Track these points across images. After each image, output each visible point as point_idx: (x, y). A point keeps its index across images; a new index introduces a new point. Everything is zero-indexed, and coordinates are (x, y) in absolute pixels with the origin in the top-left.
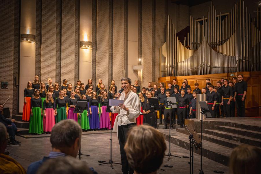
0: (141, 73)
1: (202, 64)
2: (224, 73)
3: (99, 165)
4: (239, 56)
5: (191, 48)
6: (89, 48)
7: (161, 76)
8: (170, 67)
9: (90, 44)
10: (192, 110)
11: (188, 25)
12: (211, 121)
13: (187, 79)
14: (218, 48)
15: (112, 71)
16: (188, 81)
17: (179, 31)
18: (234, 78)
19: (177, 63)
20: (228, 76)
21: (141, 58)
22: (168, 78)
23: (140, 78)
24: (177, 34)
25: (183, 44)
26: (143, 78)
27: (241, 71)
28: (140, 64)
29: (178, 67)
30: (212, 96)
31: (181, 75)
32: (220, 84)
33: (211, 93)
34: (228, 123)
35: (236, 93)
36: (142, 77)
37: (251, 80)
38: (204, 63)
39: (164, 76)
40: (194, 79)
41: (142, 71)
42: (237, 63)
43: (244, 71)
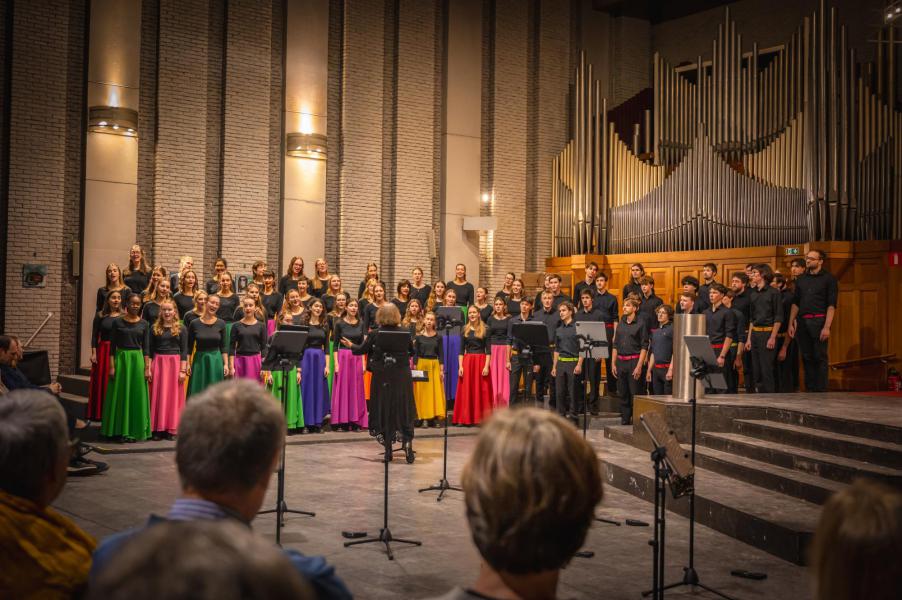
0: (488, 242)
1: (694, 216)
2: (766, 244)
3: (346, 545)
4: (816, 189)
5: (656, 162)
6: (316, 155)
7: (555, 253)
8: (585, 222)
9: (322, 142)
10: (654, 367)
11: (646, 85)
12: (720, 406)
13: (644, 265)
14: (749, 162)
15: (392, 233)
16: (645, 270)
17: (618, 103)
18: (796, 260)
19: (609, 211)
20: (780, 255)
21: (490, 194)
22: (578, 261)
23: (486, 260)
24: (609, 114)
25: (630, 148)
26: (496, 258)
27: (823, 239)
28: (486, 211)
29: (614, 223)
30: (719, 322)
31: (622, 250)
32: (743, 282)
33: (714, 310)
34: (778, 413)
35: (795, 309)
36: (491, 255)
37: (858, 268)
38: (699, 213)
39: (564, 252)
40: (668, 264)
41: (491, 234)
42: (811, 212)
43: (833, 238)
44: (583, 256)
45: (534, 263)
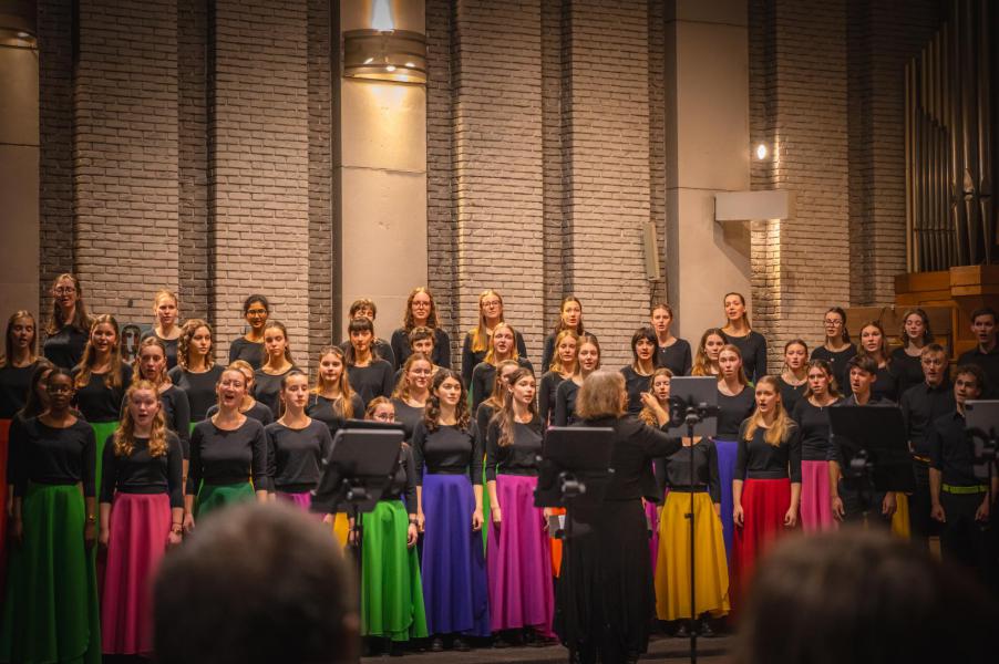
0: (770, 243)
6: (404, 75)
7: (913, 264)
8: (978, 195)
9: (415, 47)
15: (567, 231)
22: (964, 278)
23: (766, 284)
26: (787, 277)
28: (762, 178)
36: (776, 273)
39: (933, 261)
41: (776, 228)
44: (975, 269)
45: (869, 288)
